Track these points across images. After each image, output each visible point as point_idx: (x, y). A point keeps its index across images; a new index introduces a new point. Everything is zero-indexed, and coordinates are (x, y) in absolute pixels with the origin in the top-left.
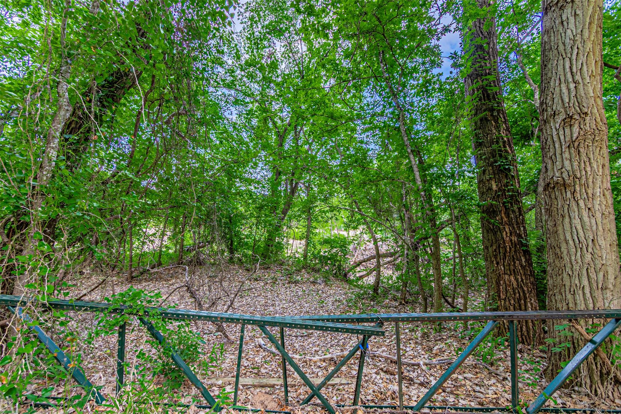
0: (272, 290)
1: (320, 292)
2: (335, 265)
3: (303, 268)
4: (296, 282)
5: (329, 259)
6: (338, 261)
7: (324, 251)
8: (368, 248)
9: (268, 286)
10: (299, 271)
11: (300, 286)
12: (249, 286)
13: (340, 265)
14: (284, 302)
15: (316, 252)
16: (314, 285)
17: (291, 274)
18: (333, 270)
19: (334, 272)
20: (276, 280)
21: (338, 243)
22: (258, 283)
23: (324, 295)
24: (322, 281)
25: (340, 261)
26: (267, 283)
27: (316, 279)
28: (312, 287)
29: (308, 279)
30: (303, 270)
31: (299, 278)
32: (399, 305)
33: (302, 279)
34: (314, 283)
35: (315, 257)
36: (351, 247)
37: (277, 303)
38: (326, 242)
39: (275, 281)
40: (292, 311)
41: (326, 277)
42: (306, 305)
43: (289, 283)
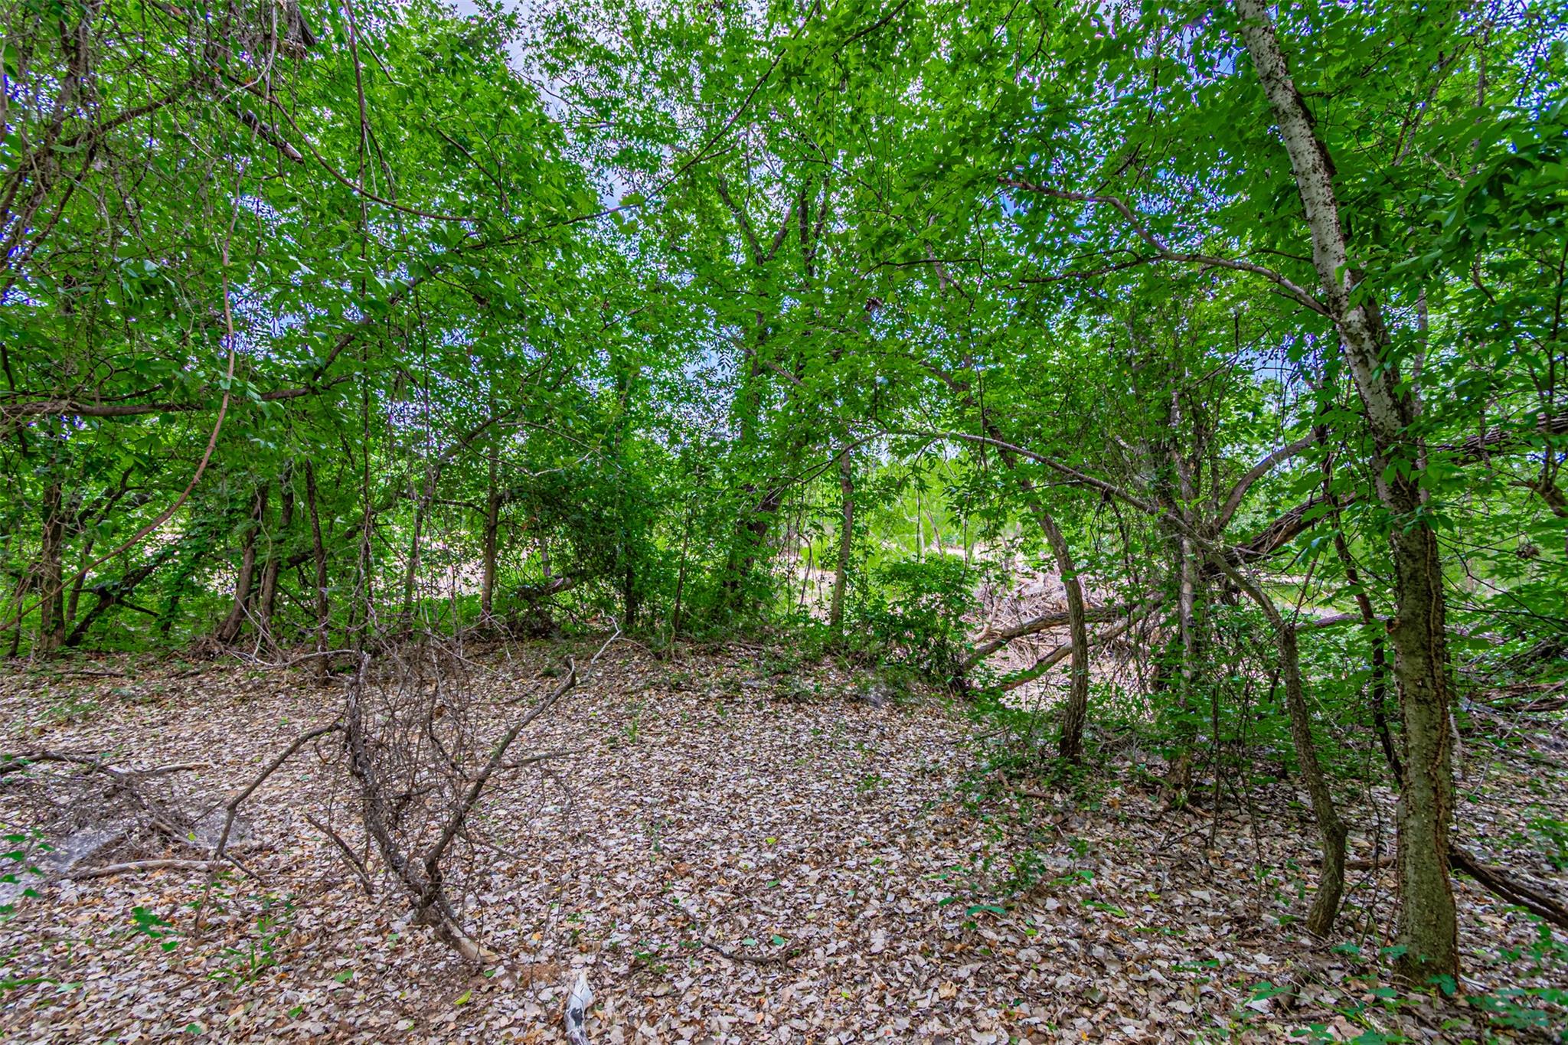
0: (719, 724)
1: (874, 732)
2: (926, 645)
3: (827, 650)
4: (799, 699)
5: (908, 625)
6: (935, 630)
7: (893, 599)
8: (1027, 592)
9: (710, 710)
10: (815, 661)
11: (810, 710)
12: (652, 706)
13: (942, 646)
14: (745, 770)
15: (868, 605)
16: (857, 710)
17: (785, 672)
18: (919, 661)
19: (924, 666)
20: (738, 689)
21: (935, 578)
22: (681, 699)
23: (887, 746)
24: (885, 695)
25: (944, 632)
26: (708, 700)
27: (864, 689)
28: (849, 718)
29: (840, 690)
30: (827, 660)
31: (809, 685)
32: (1167, 810)
33: (817, 690)
34: (857, 700)
35: (866, 621)
36: (977, 590)
37: (719, 773)
38: (899, 573)
39: (733, 690)
40: (761, 812)
41: (896, 684)
42: (816, 786)
43: (776, 700)
